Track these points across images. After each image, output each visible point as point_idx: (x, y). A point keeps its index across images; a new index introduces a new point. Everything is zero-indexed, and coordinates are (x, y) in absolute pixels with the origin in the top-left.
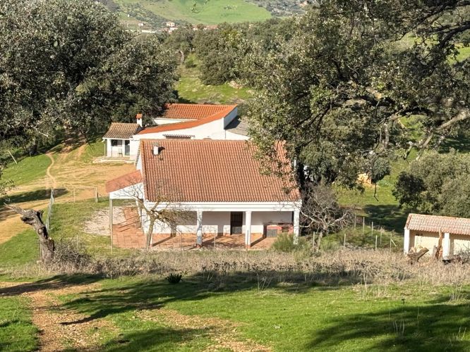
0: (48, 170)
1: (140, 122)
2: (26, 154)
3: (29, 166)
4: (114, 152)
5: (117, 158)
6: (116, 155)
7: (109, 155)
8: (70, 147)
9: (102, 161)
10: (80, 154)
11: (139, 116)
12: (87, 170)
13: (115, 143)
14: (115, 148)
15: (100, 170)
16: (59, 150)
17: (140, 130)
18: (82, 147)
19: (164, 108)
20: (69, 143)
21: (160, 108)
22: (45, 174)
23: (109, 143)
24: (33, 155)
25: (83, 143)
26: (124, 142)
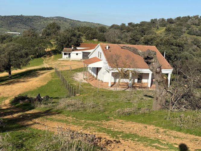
0: (44, 62)
1: (73, 48)
2: (35, 57)
3: (37, 61)
4: (65, 57)
5: (66, 59)
6: (65, 58)
7: (63, 58)
8: (48, 56)
9: (61, 59)
10: (52, 58)
11: (72, 46)
12: (57, 62)
13: (65, 54)
14: (65, 56)
15: (62, 62)
16: (45, 57)
17: (73, 50)
18: (53, 56)
19: (80, 44)
20: (48, 55)
21: (78, 44)
22: (43, 63)
23: (63, 54)
24: (37, 58)
25: (53, 55)
26: (68, 54)
